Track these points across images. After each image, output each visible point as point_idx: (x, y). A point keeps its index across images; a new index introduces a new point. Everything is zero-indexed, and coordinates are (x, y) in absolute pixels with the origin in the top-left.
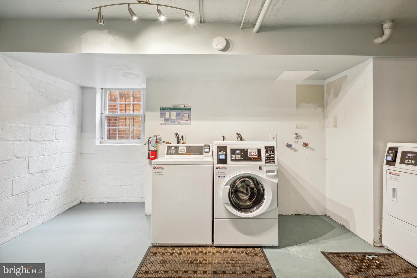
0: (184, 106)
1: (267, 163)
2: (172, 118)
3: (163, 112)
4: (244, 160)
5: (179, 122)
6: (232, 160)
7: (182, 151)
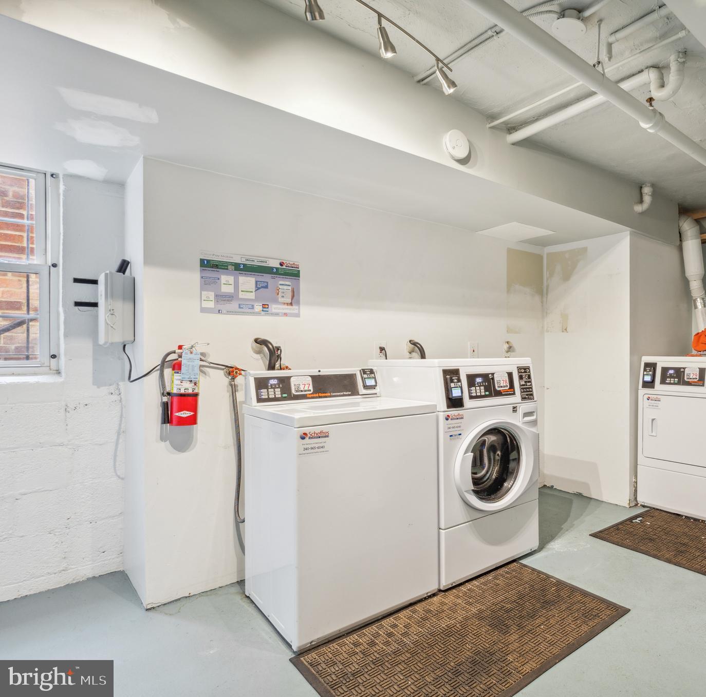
0: (279, 262)
1: (523, 399)
2: (242, 295)
3: (210, 273)
4: (490, 396)
5: (265, 306)
6: (471, 397)
7: (302, 389)
